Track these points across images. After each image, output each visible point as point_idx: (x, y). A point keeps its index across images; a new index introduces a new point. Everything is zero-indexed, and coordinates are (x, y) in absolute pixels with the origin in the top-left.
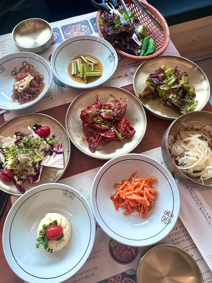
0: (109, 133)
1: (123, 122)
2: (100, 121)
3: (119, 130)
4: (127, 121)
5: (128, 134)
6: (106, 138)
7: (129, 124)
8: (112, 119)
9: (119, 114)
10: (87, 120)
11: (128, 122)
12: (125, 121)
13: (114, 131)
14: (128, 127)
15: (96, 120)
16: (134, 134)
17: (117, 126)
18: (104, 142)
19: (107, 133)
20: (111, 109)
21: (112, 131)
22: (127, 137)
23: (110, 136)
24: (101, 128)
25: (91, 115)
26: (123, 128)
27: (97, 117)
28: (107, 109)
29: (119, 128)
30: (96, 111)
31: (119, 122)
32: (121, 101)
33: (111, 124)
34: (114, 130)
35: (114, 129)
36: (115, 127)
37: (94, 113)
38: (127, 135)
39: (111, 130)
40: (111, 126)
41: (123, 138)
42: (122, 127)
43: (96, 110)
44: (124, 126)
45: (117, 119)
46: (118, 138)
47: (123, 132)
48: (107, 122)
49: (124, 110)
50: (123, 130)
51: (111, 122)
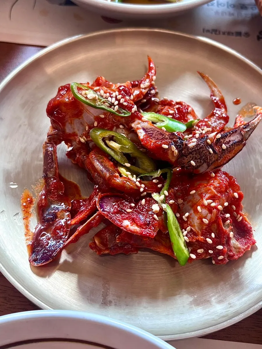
0: (138, 210)
1: (215, 188)
2: (121, 148)
3: (187, 214)
4: (234, 191)
5: (220, 247)
6: (116, 230)
7: (238, 206)
8: (170, 157)
9: (211, 146)
10: (68, 130)
11: (236, 195)
12: (226, 188)
13: (161, 209)
14: (228, 215)
15: (104, 140)
16: (246, 254)
17: (185, 194)
18: (102, 243)
19: (129, 210)
20: (186, 121)
21: (155, 208)
22: (210, 260)
23: (137, 225)
24: (108, 175)
25: (92, 110)
26: (205, 212)
27: (111, 129)
28: (167, 114)
29: (187, 206)
30: (117, 102)
31: (198, 183)
32: (233, 111)
33: (162, 179)
34: (164, 206)
35: (165, 201)
36: (173, 196)
37: (103, 107)
38: (213, 247)
39: (151, 201)
40: (159, 186)
41: (193, 256)
42: (203, 206)
43: (119, 100)
44: (213, 204)
45: (193, 163)
46: (170, 246)
47: (201, 229)
48: (147, 164)
49: (235, 138)
50: (206, 221)
51: (166, 170)
